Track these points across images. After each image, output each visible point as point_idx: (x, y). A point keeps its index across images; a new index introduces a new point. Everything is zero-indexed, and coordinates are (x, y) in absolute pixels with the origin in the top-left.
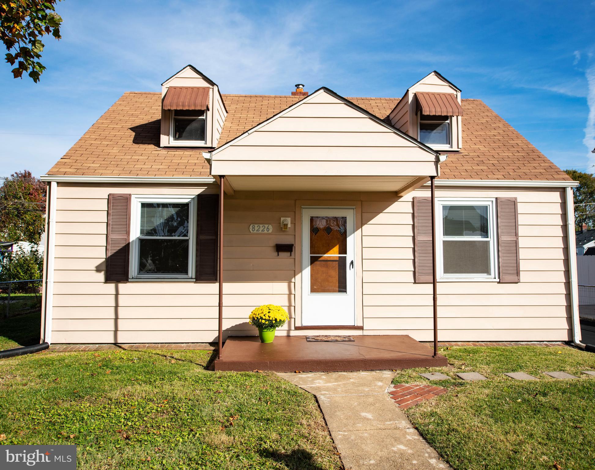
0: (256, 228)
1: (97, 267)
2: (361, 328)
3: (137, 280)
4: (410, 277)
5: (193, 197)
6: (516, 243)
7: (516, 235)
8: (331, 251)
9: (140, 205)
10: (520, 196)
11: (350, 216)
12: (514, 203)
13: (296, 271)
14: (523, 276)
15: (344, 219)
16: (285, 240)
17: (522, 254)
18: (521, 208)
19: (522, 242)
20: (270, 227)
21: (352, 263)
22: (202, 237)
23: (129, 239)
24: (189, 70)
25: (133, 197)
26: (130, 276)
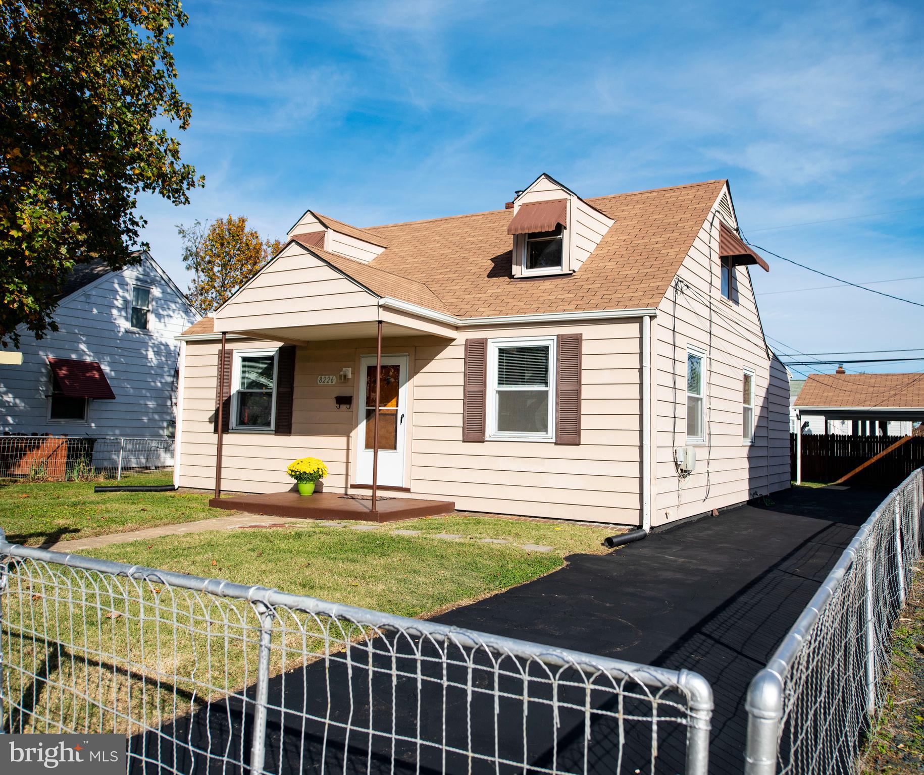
0: (323, 380)
1: (210, 419)
2: (407, 490)
3: (236, 431)
4: (459, 434)
5: (276, 349)
6: (578, 393)
7: (579, 382)
8: (390, 404)
9: (240, 360)
10: (586, 331)
11: (403, 362)
12: (577, 340)
13: (354, 425)
14: (585, 437)
15: (397, 368)
16: (344, 392)
17: (585, 407)
18: (586, 348)
19: (585, 392)
20: (334, 378)
21: (403, 416)
22: (281, 390)
23: (230, 392)
24: (309, 215)
25: (235, 352)
26: (230, 428)
